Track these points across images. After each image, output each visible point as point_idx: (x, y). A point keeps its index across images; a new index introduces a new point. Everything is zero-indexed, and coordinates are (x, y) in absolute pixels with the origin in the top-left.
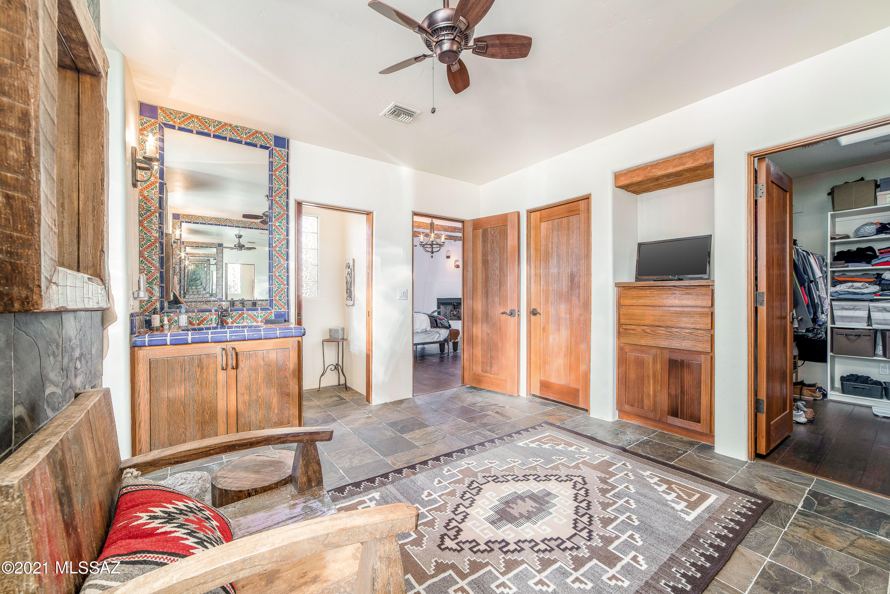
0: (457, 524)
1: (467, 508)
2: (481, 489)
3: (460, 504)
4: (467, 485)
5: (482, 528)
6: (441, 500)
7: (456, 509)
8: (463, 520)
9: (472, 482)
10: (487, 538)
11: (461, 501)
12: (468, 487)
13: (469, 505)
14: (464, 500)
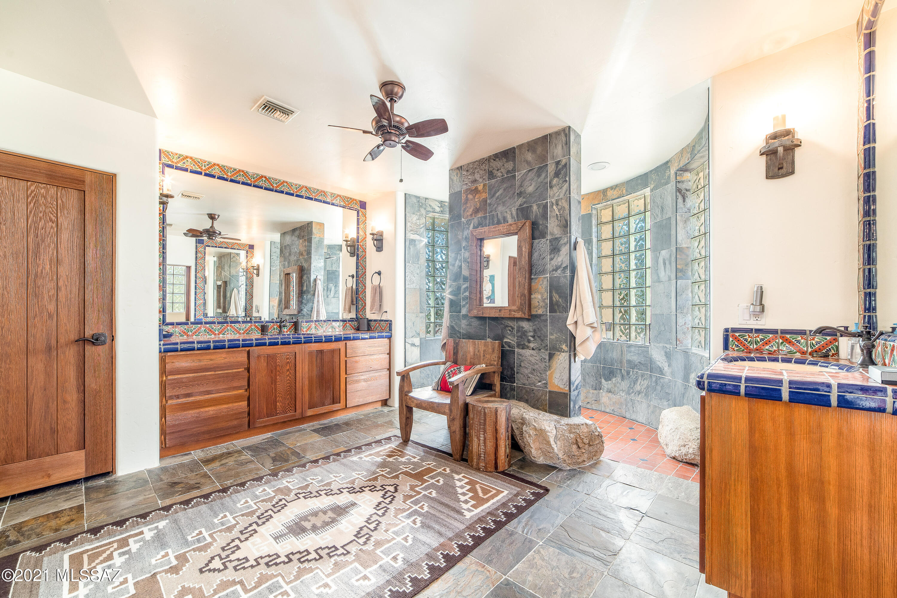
0: (385, 501)
1: (375, 513)
2: (355, 536)
3: (382, 516)
4: (372, 538)
5: (365, 499)
6: (401, 518)
7: (386, 511)
8: (380, 503)
9: (365, 543)
10: (363, 494)
11: (380, 519)
12: (371, 536)
13: (373, 516)
14: (377, 520)
